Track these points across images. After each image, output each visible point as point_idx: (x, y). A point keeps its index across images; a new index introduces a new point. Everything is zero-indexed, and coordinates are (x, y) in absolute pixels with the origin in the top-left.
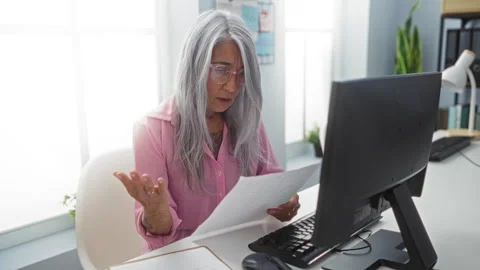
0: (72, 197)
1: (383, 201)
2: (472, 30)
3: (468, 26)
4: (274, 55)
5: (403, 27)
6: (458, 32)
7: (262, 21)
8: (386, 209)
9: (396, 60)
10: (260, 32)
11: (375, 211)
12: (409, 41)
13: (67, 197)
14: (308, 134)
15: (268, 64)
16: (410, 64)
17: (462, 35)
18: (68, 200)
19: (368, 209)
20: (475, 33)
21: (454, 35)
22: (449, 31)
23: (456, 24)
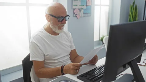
1: (127, 65)
4: (91, 13)
5: (132, 4)
7: (87, 2)
8: (128, 68)
9: (129, 15)
10: (87, 6)
11: (124, 69)
12: (134, 9)
14: (100, 38)
15: (89, 16)
16: (134, 17)
19: (122, 68)
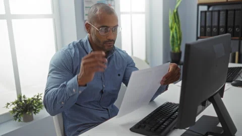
0: (11, 104)
1: (208, 102)
2: (212, 11)
3: (211, 9)
6: (205, 12)
11: (204, 107)
13: (8, 104)
17: (208, 13)
18: (9, 106)
19: (201, 107)
20: (213, 13)
21: (203, 14)
22: (201, 12)
23: (205, 8)
